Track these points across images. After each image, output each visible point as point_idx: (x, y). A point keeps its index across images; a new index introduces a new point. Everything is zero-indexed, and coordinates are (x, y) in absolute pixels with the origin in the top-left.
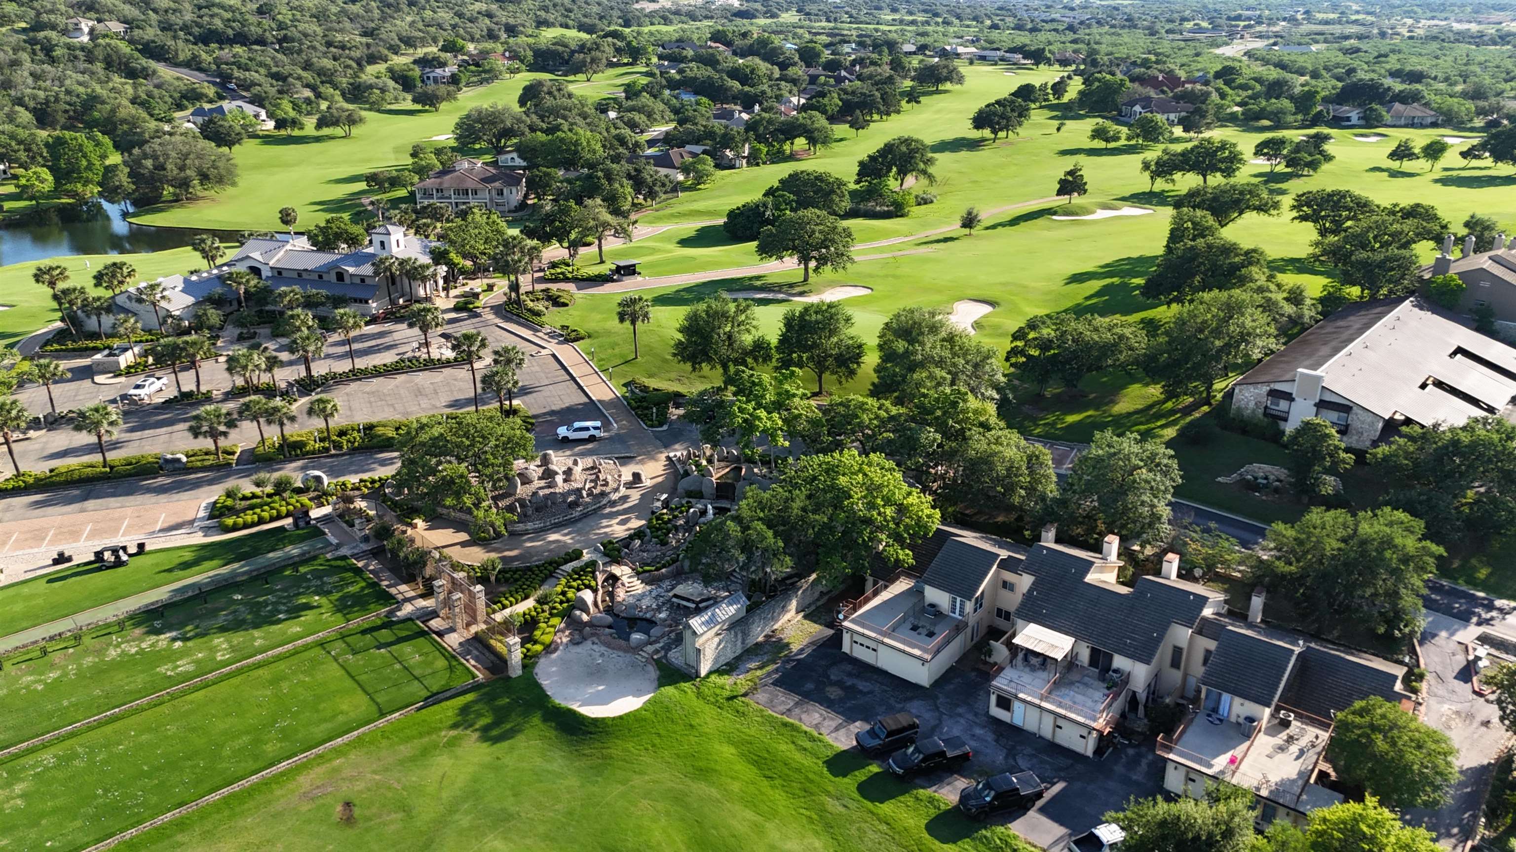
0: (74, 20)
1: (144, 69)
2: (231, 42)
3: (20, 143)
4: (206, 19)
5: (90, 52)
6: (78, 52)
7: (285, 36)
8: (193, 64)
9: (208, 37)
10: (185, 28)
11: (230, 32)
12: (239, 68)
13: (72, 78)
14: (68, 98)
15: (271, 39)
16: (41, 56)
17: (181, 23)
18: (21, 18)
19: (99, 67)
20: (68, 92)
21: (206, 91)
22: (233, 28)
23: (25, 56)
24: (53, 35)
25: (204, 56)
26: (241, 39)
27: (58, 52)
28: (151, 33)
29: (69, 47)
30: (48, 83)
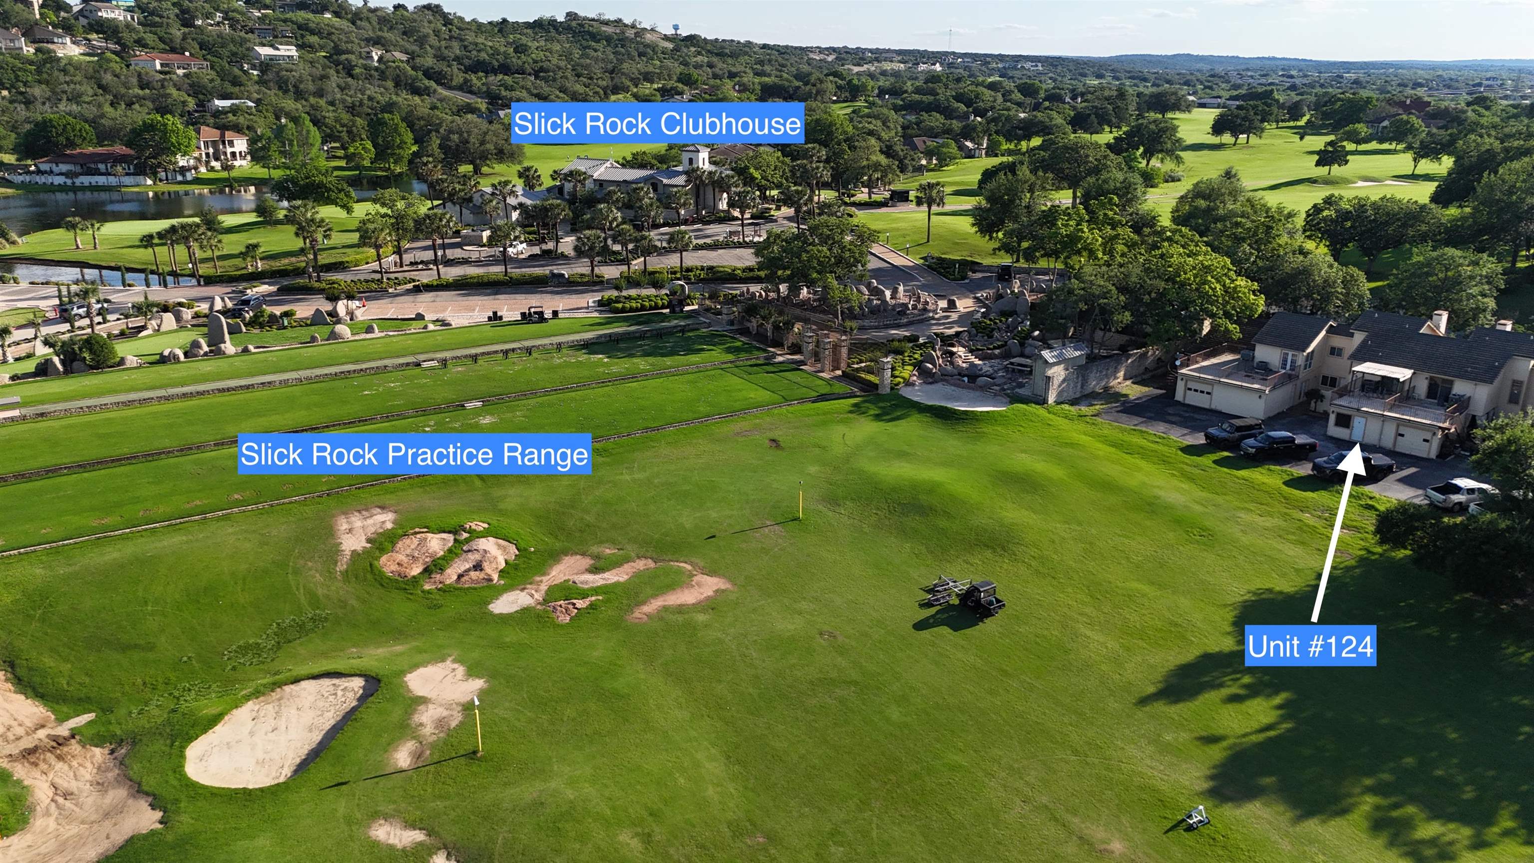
0: (367, 49)
1: (427, 88)
2: (495, 72)
3: (343, 126)
4: (474, 53)
5: (383, 72)
6: (372, 72)
7: (541, 67)
8: (465, 87)
9: (477, 67)
10: (457, 59)
11: (496, 64)
12: (506, 89)
13: (372, 90)
14: (370, 103)
15: (529, 70)
16: (343, 74)
17: (453, 56)
18: (322, 48)
19: (390, 84)
20: (370, 98)
21: (479, 106)
22: (497, 60)
23: (332, 72)
24: (352, 57)
25: (475, 81)
26: (505, 69)
27: (357, 71)
28: (428, 61)
29: (366, 67)
30: (352, 92)
